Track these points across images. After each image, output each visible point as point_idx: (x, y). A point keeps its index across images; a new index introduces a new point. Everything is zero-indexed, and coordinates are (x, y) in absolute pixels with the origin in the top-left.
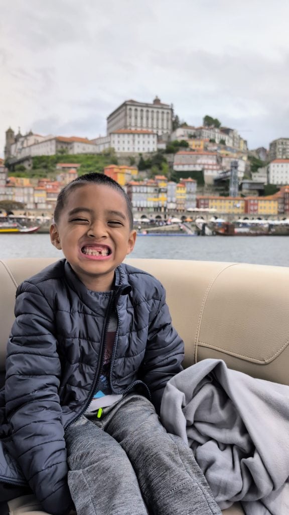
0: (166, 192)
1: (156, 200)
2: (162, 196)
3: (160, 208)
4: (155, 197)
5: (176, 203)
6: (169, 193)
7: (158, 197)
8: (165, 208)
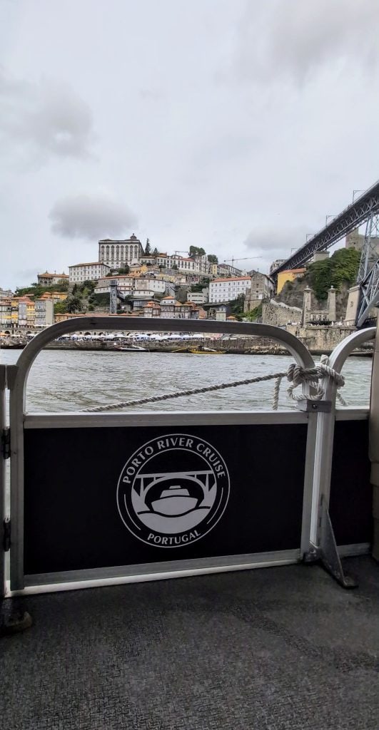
0: (18, 310)
1: (9, 317)
2: (14, 314)
3: (13, 324)
4: (8, 315)
5: (26, 319)
6: (20, 311)
7: (11, 315)
8: (17, 325)
